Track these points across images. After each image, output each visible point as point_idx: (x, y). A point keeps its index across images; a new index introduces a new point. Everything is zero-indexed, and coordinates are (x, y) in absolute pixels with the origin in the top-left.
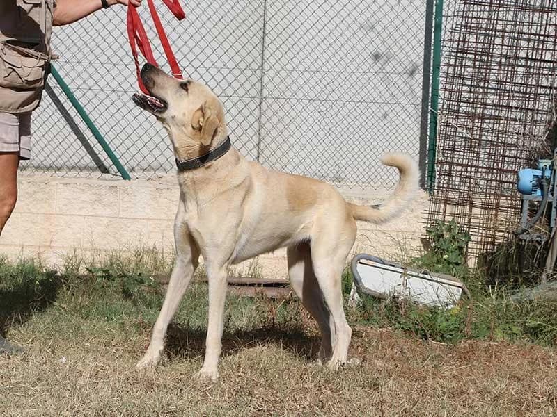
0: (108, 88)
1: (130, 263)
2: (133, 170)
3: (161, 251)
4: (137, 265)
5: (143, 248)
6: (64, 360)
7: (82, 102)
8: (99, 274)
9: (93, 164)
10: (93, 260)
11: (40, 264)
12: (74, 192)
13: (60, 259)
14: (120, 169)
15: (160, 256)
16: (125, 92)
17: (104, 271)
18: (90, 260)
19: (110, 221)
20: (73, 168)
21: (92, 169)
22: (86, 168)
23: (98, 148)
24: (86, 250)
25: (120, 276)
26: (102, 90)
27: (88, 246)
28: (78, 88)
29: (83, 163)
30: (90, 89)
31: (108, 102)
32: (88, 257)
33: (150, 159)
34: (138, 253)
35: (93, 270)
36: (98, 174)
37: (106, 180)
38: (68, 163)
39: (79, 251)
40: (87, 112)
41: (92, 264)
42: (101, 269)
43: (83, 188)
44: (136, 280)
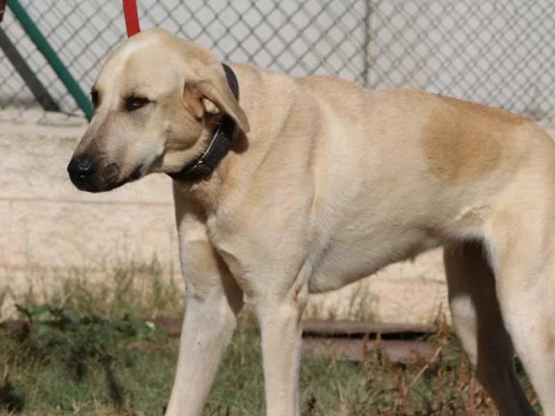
1: (105, 291)
3: (168, 268)
4: (119, 297)
5: (132, 263)
8: (43, 317)
9: (27, 93)
15: (165, 279)
17: (52, 312)
18: (24, 289)
19: (64, 210)
21: (25, 104)
23: (36, 61)
24: (15, 268)
25: (86, 321)
27: (21, 260)
29: (7, 91)
32: (20, 282)
34: (120, 274)
35: (30, 310)
36: (37, 113)
37: (53, 125)
41: (29, 296)
42: (46, 307)
43: (7, 142)
44: (119, 329)
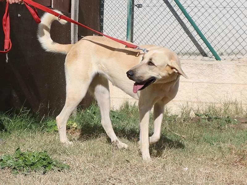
0: (206, 6)
1: (221, 110)
2: (222, 54)
3: (240, 103)
4: (225, 111)
5: (229, 101)
6: (187, 169)
7: (191, 15)
8: (203, 117)
9: (198, 51)
10: (198, 109)
11: (167, 111)
12: (186, 68)
13: (179, 108)
14: (214, 54)
15: (239, 106)
16: (217, 7)
17: (206, 115)
19: (209, 85)
20: (186, 54)
21: (198, 55)
22: (194, 54)
23: (201, 42)
24: (194, 102)
25: (216, 118)
26: (203, 7)
27: (195, 100)
28: (189, 6)
29: (192, 51)
30: (196, 7)
31: (206, 14)
32: (195, 107)
33: (233, 47)
34: (225, 104)
35: (199, 115)
36: (201, 57)
37: (205, 61)
38: (182, 51)
39: (189, 103)
40: (194, 21)
42: (204, 114)
43: (192, 66)
44: (226, 121)
